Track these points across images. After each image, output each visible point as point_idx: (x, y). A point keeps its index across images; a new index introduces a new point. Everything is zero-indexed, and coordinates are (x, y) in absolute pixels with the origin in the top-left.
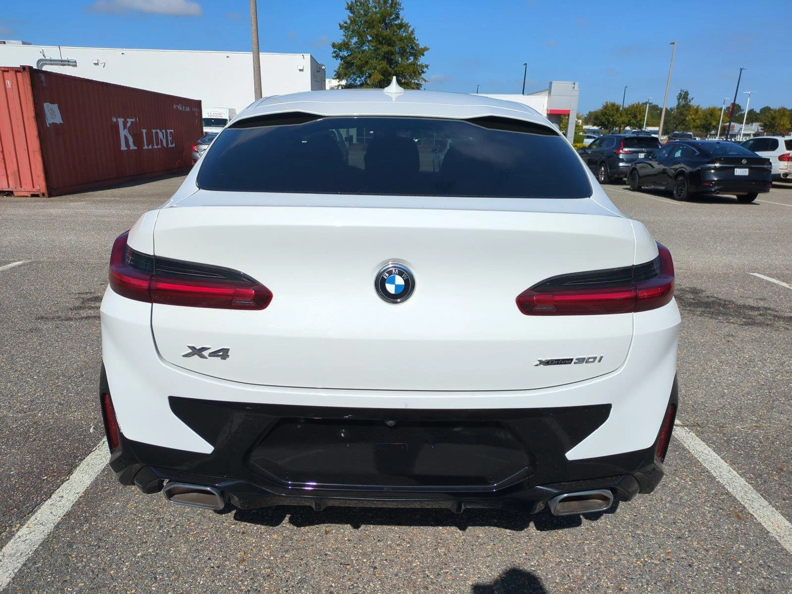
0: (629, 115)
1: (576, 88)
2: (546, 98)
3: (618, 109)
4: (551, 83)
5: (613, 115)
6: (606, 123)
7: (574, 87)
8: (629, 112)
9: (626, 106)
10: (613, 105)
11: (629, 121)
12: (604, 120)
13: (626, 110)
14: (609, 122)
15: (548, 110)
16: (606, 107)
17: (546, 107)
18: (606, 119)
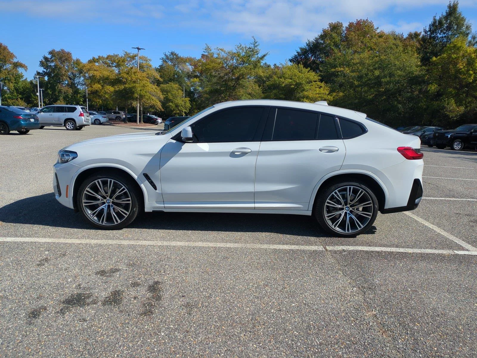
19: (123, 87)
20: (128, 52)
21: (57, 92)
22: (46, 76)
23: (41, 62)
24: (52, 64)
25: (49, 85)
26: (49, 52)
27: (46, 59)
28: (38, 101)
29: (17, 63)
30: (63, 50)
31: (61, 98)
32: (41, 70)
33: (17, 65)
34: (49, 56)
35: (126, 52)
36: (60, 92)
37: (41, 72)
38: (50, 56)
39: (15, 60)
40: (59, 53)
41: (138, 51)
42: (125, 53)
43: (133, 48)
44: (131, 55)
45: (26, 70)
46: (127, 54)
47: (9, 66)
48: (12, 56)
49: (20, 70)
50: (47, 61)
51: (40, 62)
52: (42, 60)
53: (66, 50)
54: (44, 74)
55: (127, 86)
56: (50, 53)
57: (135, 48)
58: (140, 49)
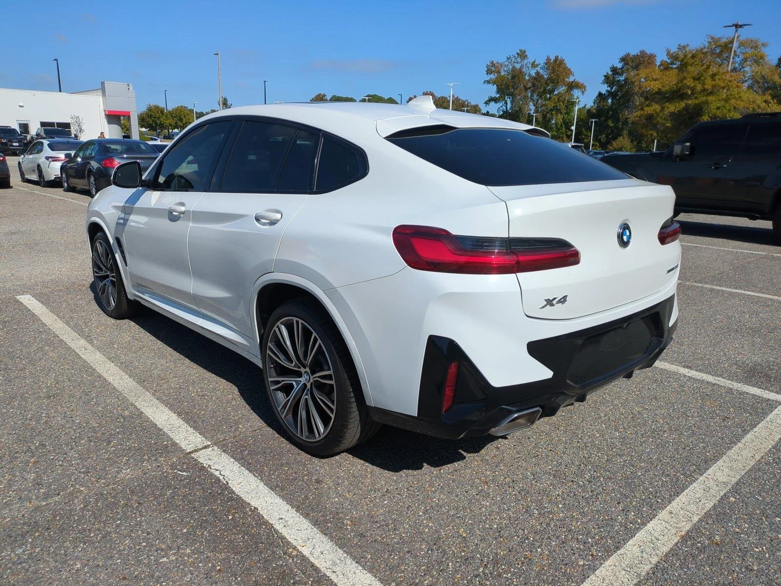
0: (175, 117)
1: (131, 89)
2: (101, 99)
3: (162, 112)
4: (103, 83)
5: (159, 118)
6: (154, 124)
7: (129, 89)
8: (174, 115)
9: (170, 108)
10: (157, 107)
11: (176, 123)
12: (151, 122)
13: (171, 113)
14: (156, 123)
15: (105, 111)
16: (150, 109)
17: (102, 108)
18: (153, 121)
19: (684, 106)
20: (717, 36)
21: (621, 123)
22: (610, 97)
23: (607, 77)
24: (622, 78)
25: (611, 113)
26: (621, 59)
27: (614, 70)
28: (590, 139)
29: (572, 82)
30: (643, 52)
31: (625, 132)
32: (604, 89)
33: (573, 86)
34: (619, 65)
35: (712, 38)
36: (626, 122)
37: (604, 92)
38: (622, 64)
39: (571, 79)
40: (636, 57)
41: (737, 31)
42: (710, 40)
43: (726, 27)
44: (725, 40)
45: (583, 93)
46: (714, 40)
47: (562, 89)
48: (568, 72)
49: (576, 93)
50: (615, 74)
51: (605, 76)
52: (607, 73)
53: (648, 52)
54: (608, 95)
55: (690, 102)
56: (623, 59)
57: (729, 26)
58: (741, 26)
